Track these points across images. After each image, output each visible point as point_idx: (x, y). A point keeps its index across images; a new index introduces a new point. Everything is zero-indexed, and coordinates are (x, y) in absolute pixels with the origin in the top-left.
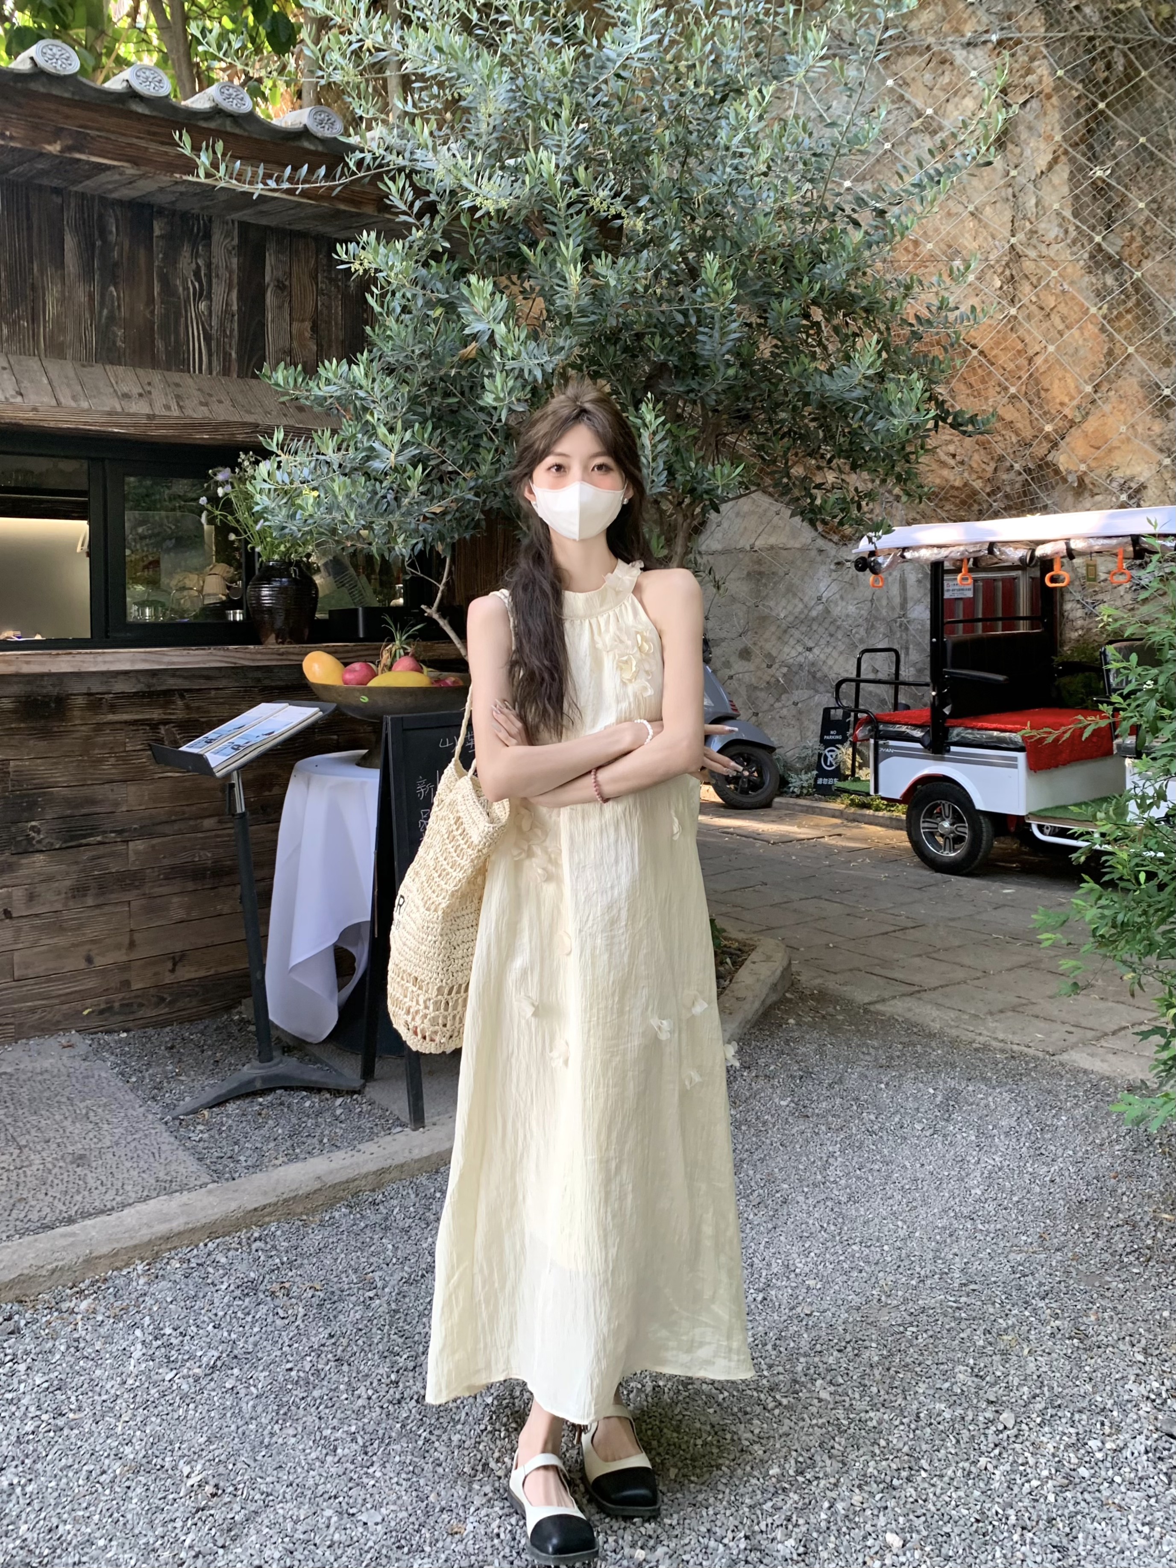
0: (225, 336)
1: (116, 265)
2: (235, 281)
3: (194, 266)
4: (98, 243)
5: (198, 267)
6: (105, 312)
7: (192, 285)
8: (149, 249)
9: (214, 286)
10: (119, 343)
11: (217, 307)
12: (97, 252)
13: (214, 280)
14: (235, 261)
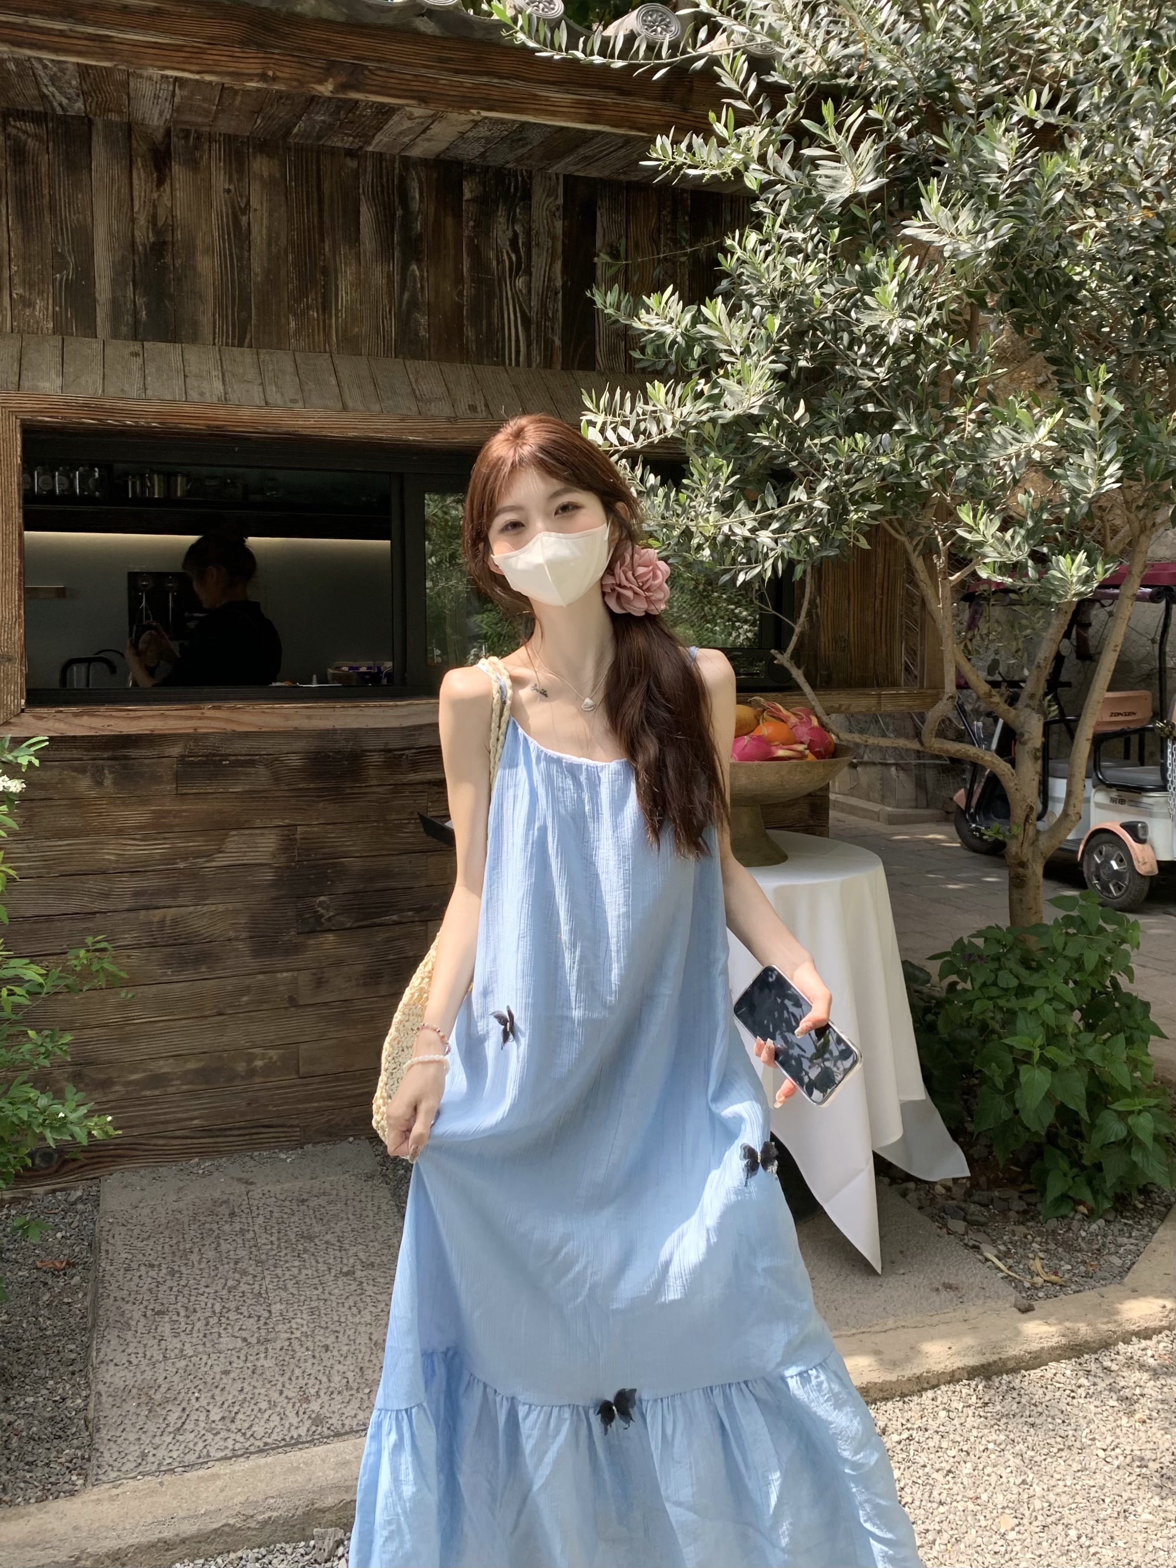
0: (547, 318)
1: (420, 237)
2: (560, 250)
3: (510, 234)
4: (399, 213)
5: (516, 235)
6: (406, 296)
7: (508, 257)
8: (458, 215)
9: (534, 258)
10: (422, 333)
11: (537, 284)
12: (397, 224)
13: (534, 250)
14: (559, 224)
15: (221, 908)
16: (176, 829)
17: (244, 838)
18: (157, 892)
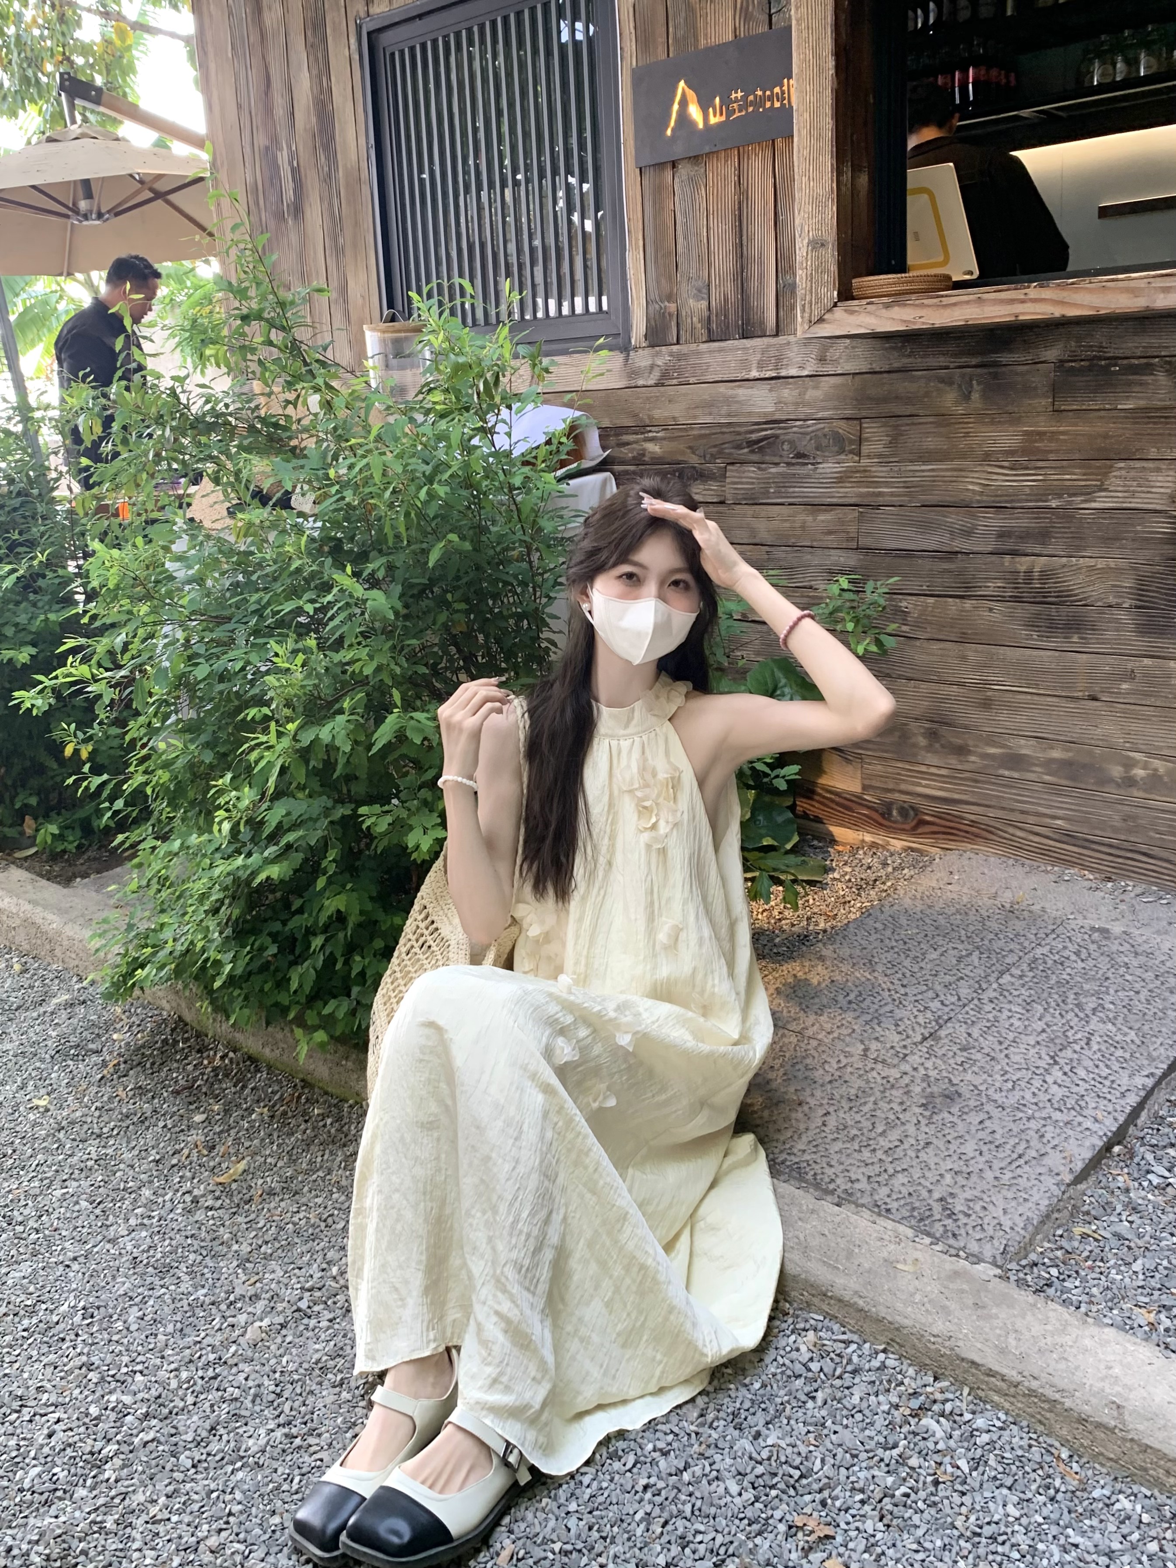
15: (1101, 563)
16: (1052, 456)
17: (1133, 474)
18: (1025, 535)
